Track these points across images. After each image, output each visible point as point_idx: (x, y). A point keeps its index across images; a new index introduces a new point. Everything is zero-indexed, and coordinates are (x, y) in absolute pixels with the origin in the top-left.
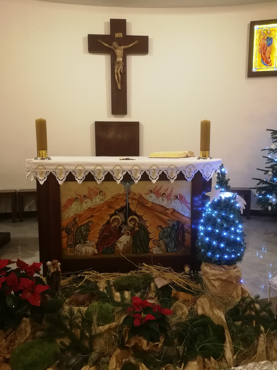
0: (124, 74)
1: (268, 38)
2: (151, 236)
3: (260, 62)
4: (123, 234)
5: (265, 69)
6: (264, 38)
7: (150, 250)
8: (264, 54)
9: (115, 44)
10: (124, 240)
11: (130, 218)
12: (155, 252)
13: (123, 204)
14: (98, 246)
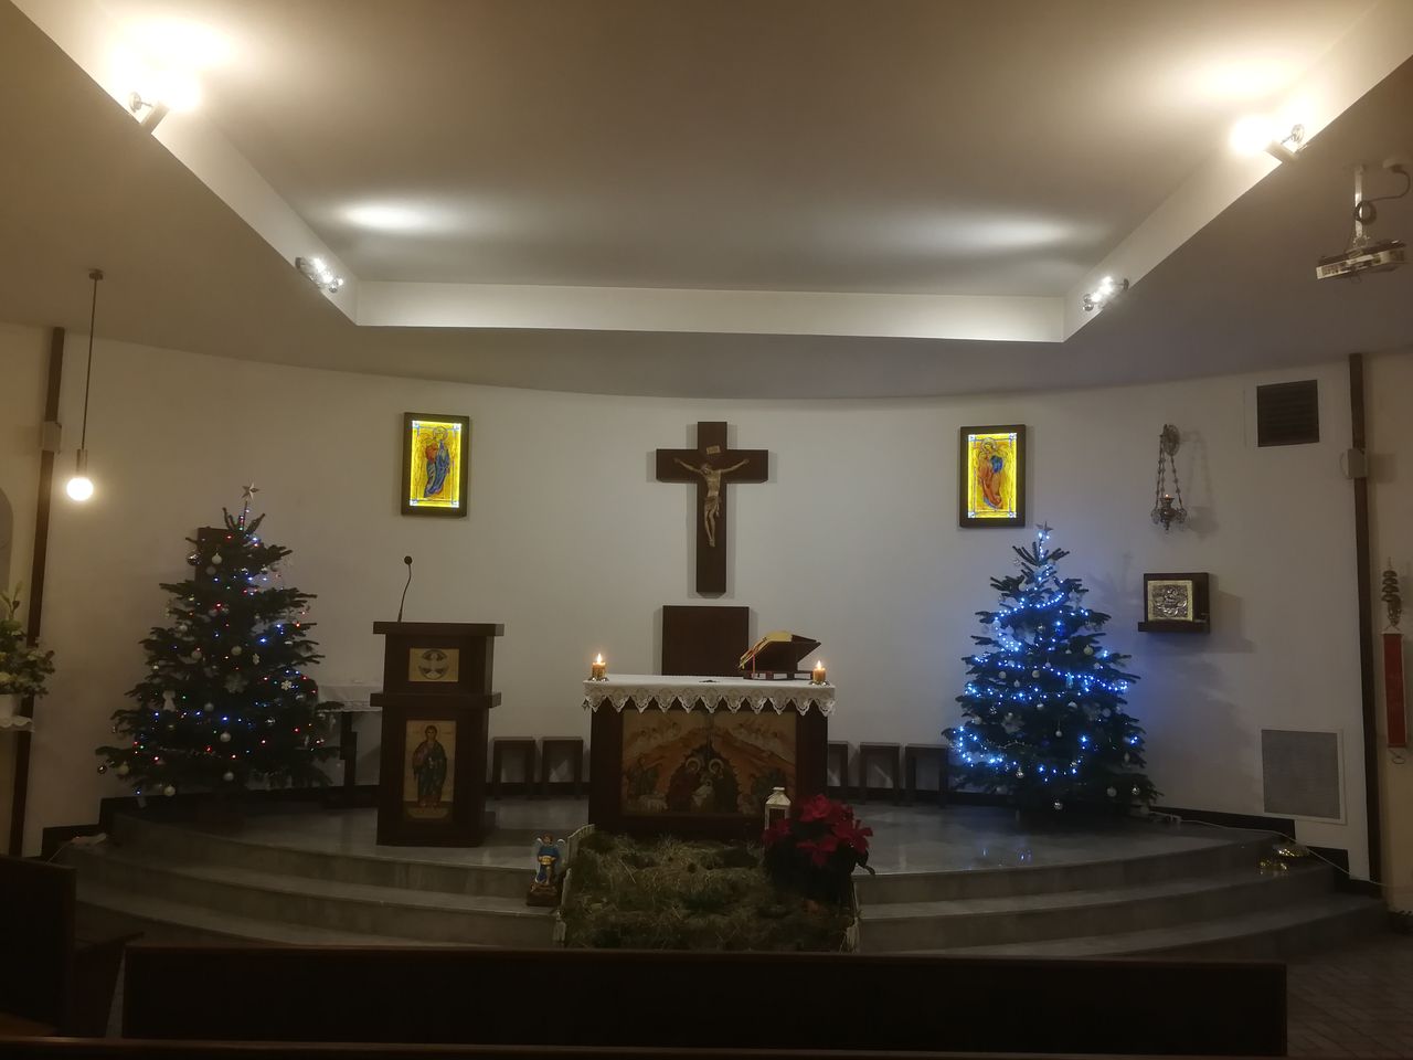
0: (721, 520)
1: (993, 457)
2: (740, 788)
3: (981, 501)
4: (701, 785)
5: (990, 513)
6: (986, 458)
7: (740, 809)
8: (988, 486)
9: (706, 468)
10: (704, 791)
11: (712, 761)
12: (745, 812)
13: (704, 742)
14: (668, 799)
